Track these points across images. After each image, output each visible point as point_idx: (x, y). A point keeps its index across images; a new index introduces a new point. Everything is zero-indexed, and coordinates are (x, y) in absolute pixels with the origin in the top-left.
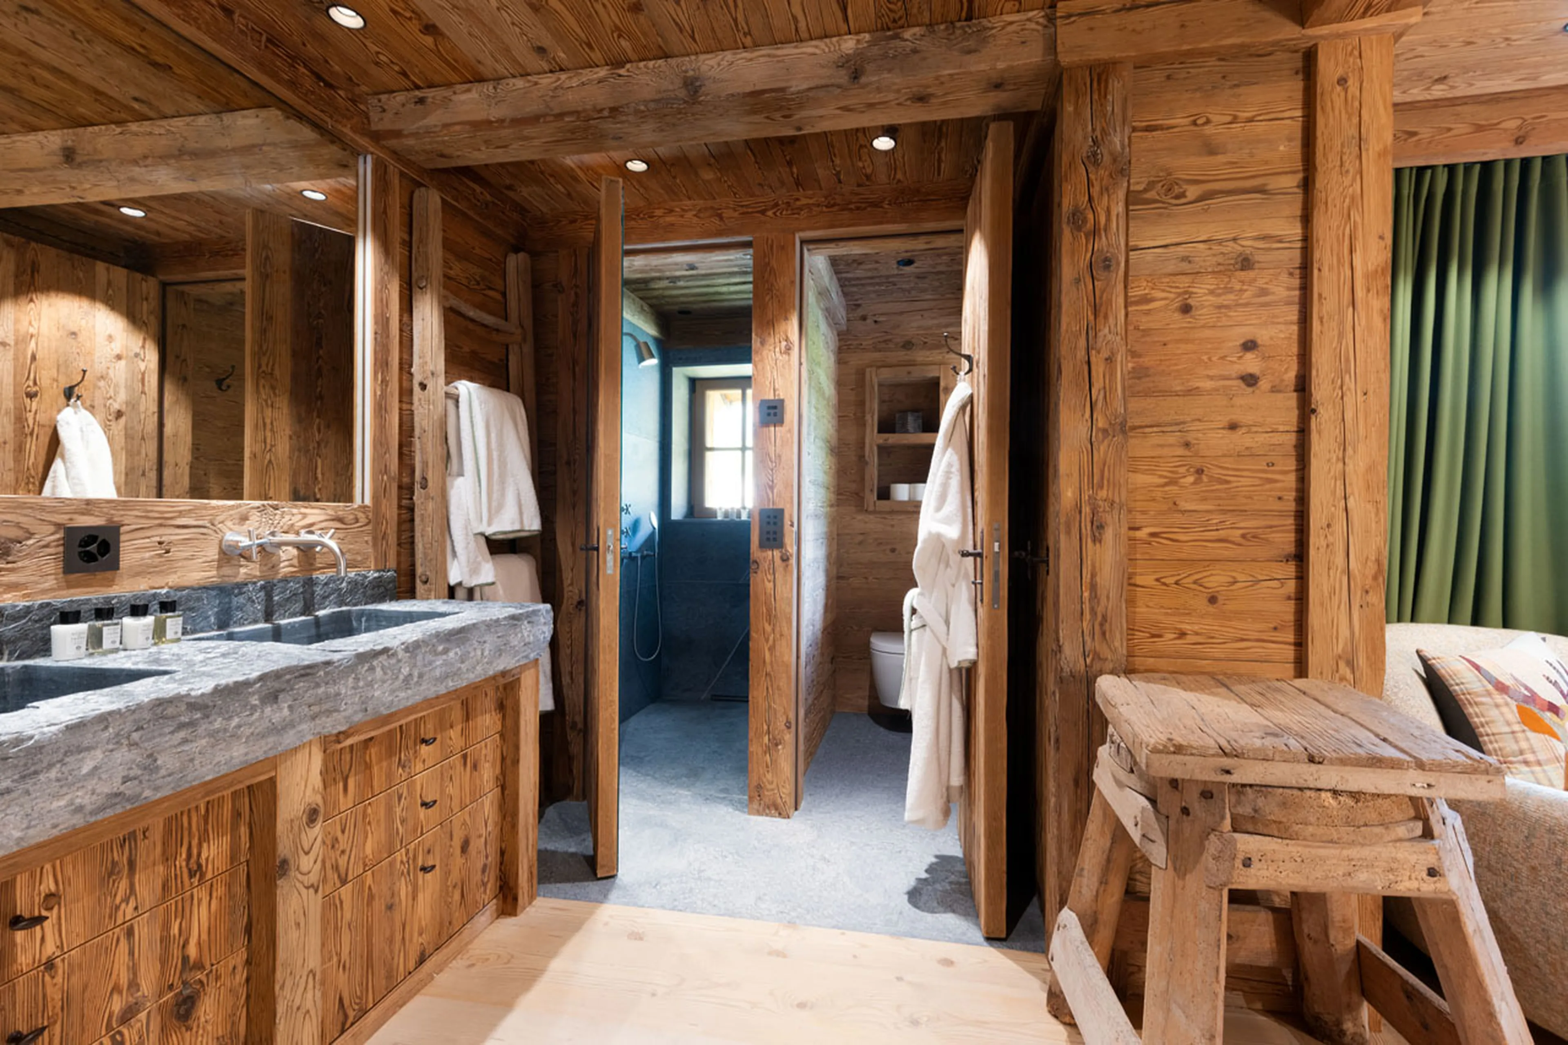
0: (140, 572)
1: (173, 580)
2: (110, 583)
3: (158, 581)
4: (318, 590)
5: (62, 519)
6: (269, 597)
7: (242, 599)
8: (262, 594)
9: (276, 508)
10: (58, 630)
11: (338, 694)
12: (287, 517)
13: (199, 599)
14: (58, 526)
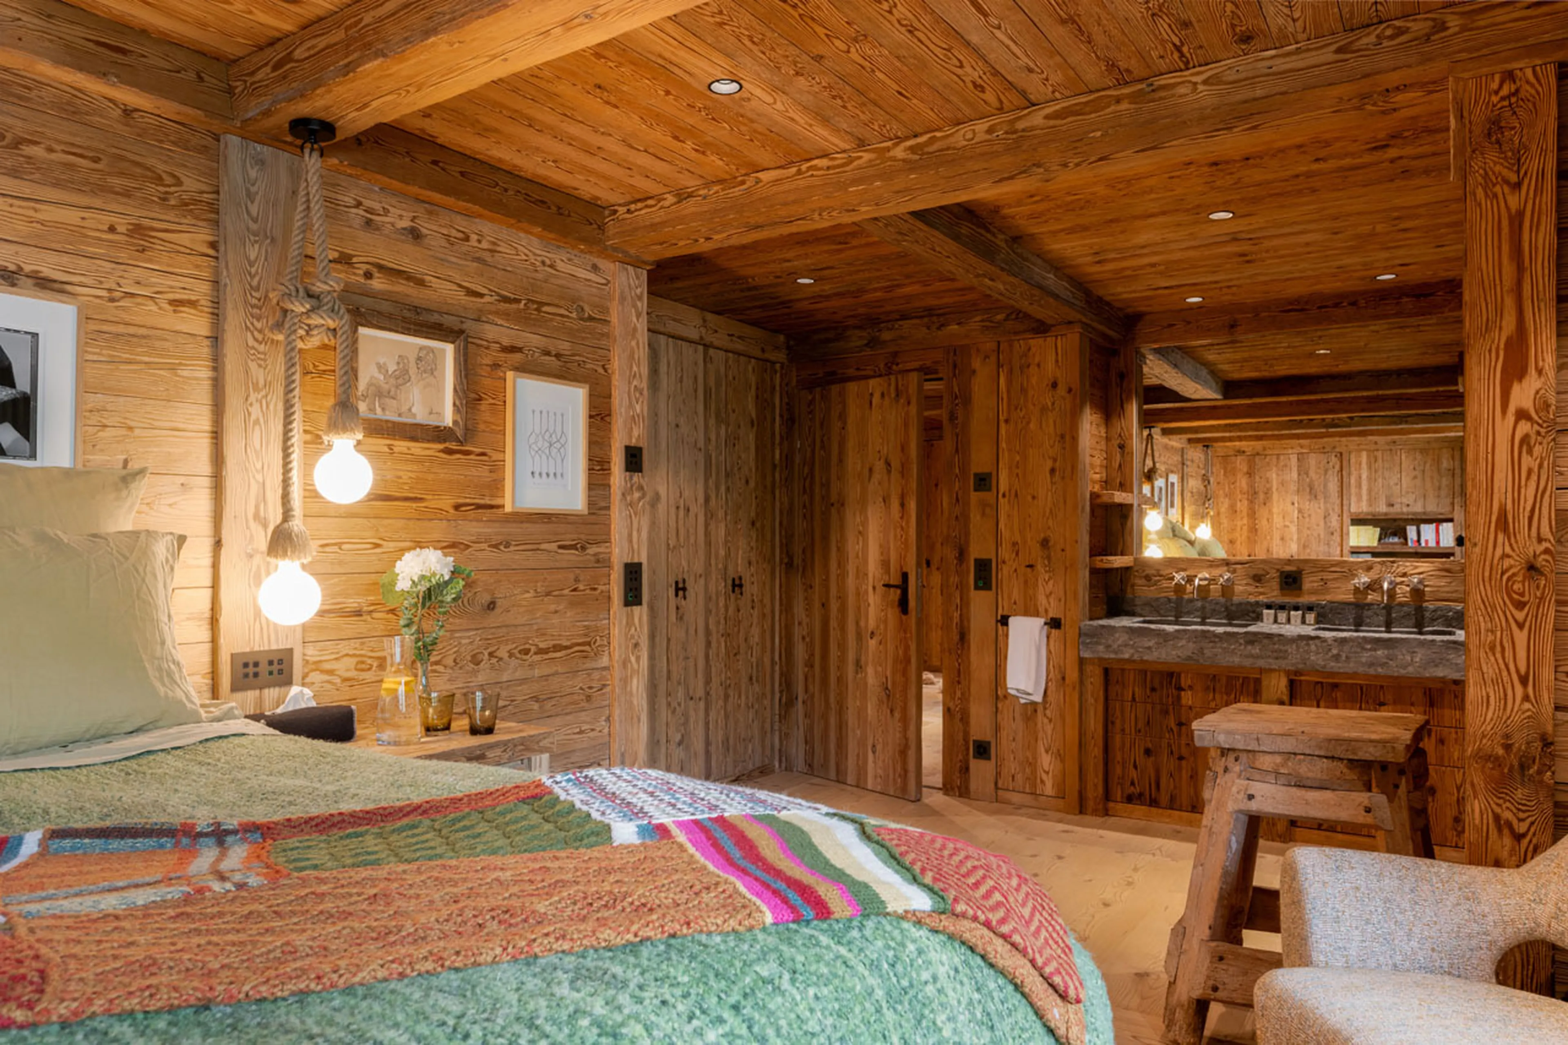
0: (1314, 592)
1: (1329, 597)
2: (1299, 596)
3: (1322, 597)
4: (1427, 614)
5: (1279, 567)
6: (1389, 614)
7: (1370, 613)
8: (1384, 611)
9: (1393, 562)
10: (1265, 611)
11: (1286, 651)
12: (1401, 568)
13: (1343, 609)
14: (1278, 570)
